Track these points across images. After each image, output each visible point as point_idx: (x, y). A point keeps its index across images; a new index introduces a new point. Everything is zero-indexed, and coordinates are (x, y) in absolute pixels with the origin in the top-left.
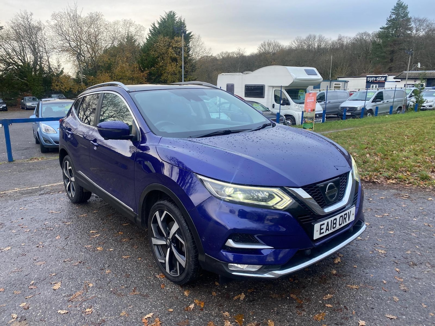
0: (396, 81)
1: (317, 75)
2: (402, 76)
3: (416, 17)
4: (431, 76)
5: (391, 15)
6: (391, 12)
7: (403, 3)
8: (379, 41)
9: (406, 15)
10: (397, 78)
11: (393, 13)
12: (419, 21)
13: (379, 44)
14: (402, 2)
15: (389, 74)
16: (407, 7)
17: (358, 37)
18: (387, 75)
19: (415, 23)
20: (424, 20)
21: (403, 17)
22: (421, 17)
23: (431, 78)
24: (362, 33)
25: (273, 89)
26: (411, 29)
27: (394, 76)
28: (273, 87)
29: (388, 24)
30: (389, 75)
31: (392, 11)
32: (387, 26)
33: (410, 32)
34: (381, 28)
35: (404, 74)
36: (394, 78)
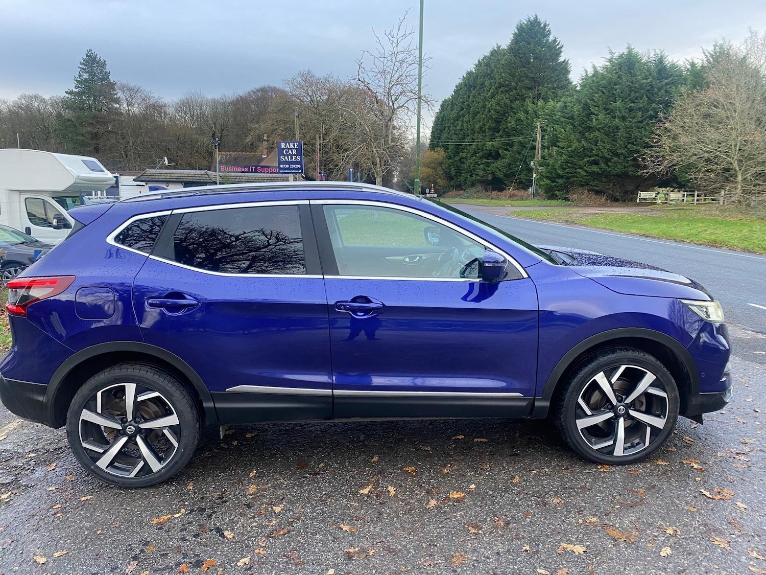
0: (137, 185)
1: (104, 172)
2: (146, 177)
3: (124, 82)
4: (190, 178)
5: (81, 72)
6: (79, 67)
7: (97, 55)
8: (67, 114)
9: (106, 76)
10: (140, 179)
11: (83, 69)
12: (129, 90)
13: (69, 120)
14: (95, 54)
15: (122, 172)
16: (104, 64)
17: (23, 102)
18: (118, 175)
19: (123, 91)
20: (138, 90)
21: (103, 80)
22: (132, 85)
23: (189, 182)
24: (32, 97)
25: (20, 197)
26: (117, 101)
27: (134, 177)
28: (20, 192)
29: (78, 87)
30: (120, 175)
31: (82, 66)
32: (77, 90)
33: (118, 106)
34: (67, 92)
35: (149, 174)
36: (135, 180)
